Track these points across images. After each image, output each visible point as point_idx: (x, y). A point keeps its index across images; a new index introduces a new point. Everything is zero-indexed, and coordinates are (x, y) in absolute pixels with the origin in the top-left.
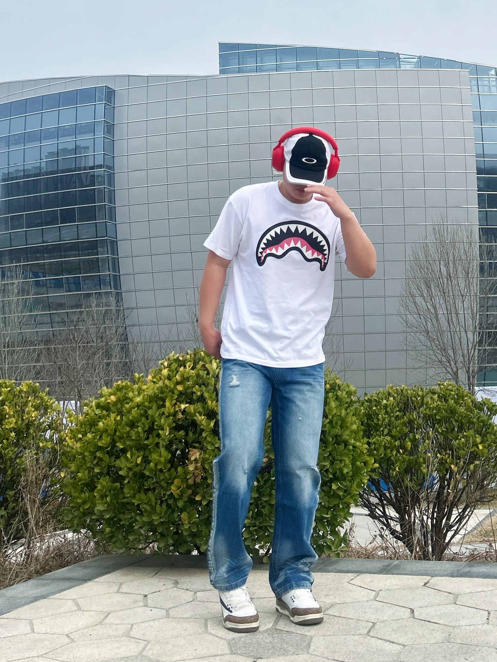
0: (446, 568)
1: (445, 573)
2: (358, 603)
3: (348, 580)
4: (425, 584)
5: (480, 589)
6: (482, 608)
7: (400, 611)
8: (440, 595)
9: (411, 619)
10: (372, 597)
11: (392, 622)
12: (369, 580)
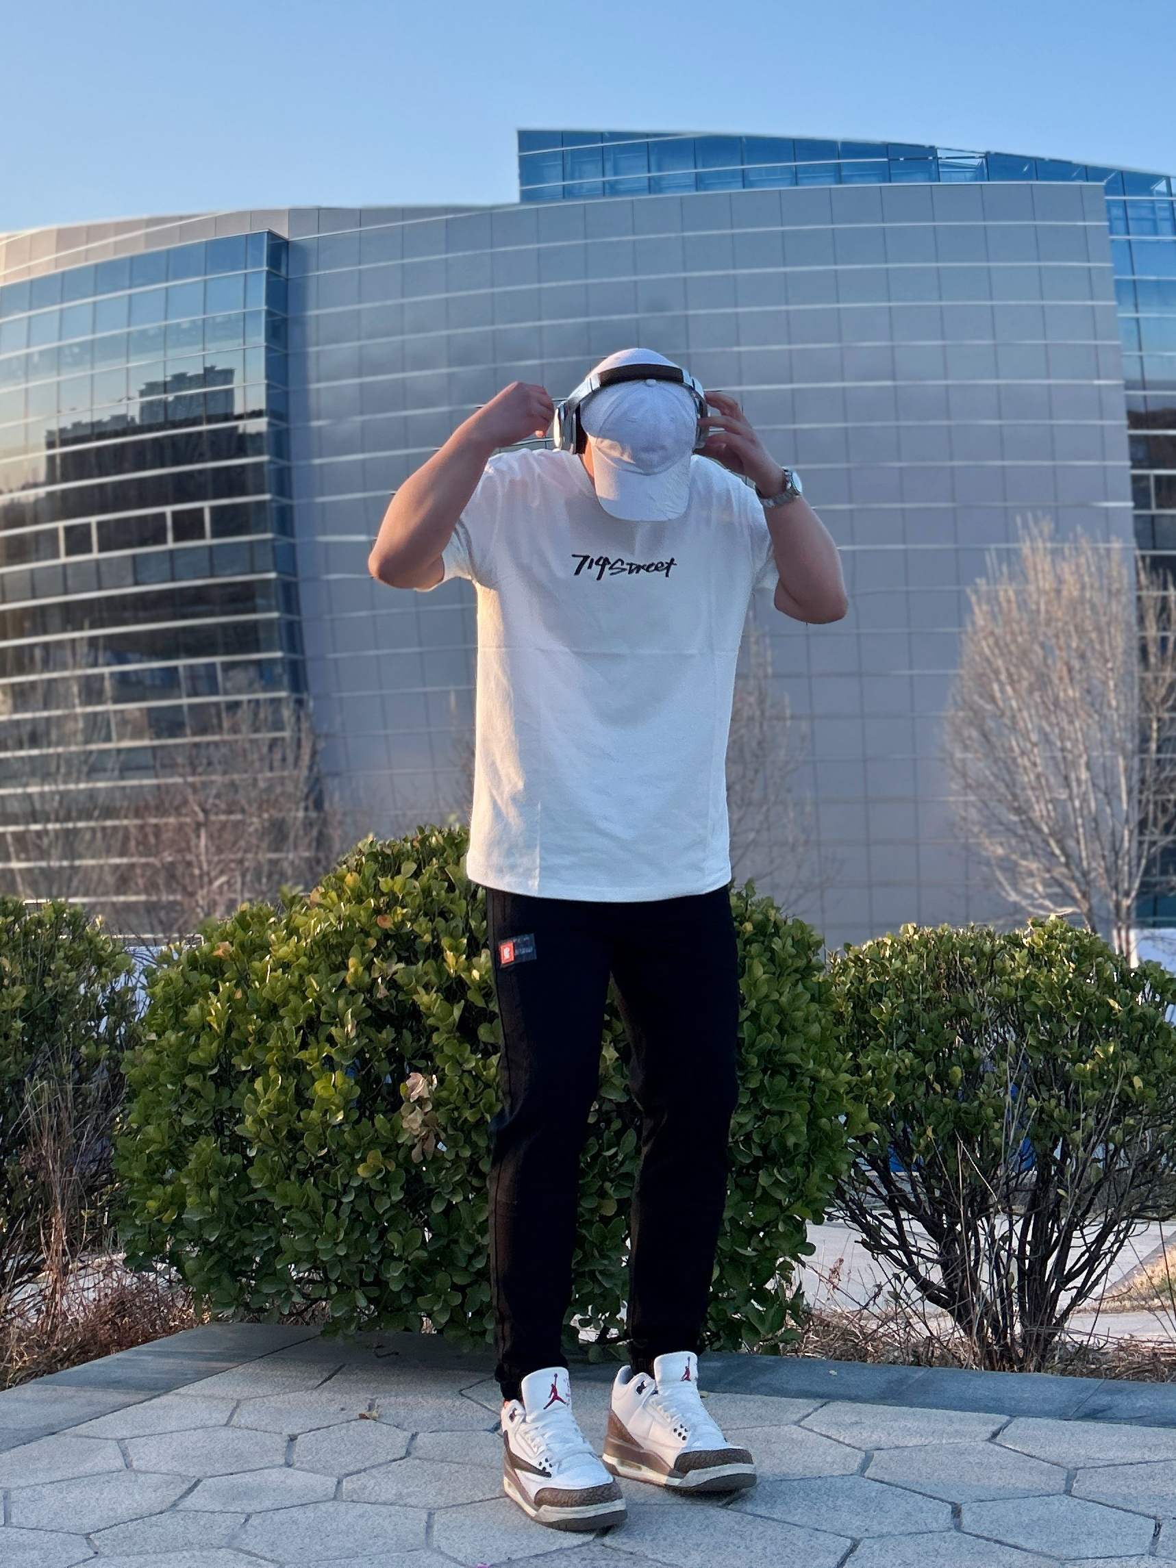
0: (1049, 1395)
1: (1047, 1407)
2: (818, 1481)
3: (796, 1417)
4: (995, 1435)
5: (1137, 1456)
6: (1141, 1508)
7: (925, 1509)
8: (1031, 1468)
9: (953, 1533)
10: (856, 1468)
11: (904, 1539)
12: (848, 1419)
